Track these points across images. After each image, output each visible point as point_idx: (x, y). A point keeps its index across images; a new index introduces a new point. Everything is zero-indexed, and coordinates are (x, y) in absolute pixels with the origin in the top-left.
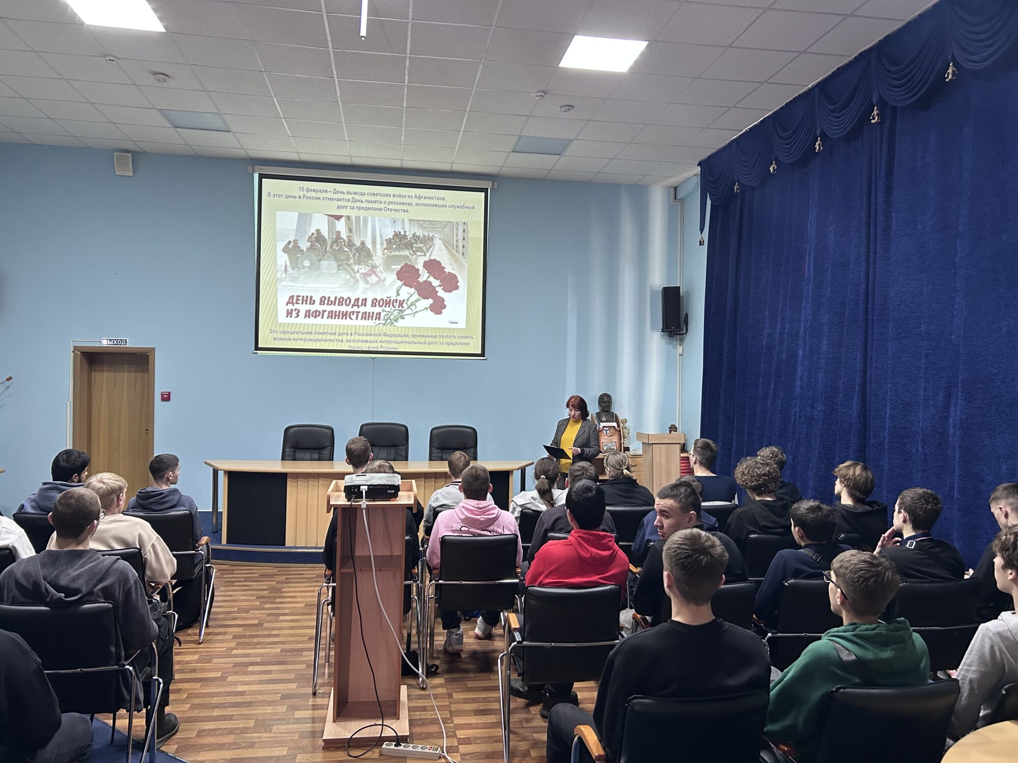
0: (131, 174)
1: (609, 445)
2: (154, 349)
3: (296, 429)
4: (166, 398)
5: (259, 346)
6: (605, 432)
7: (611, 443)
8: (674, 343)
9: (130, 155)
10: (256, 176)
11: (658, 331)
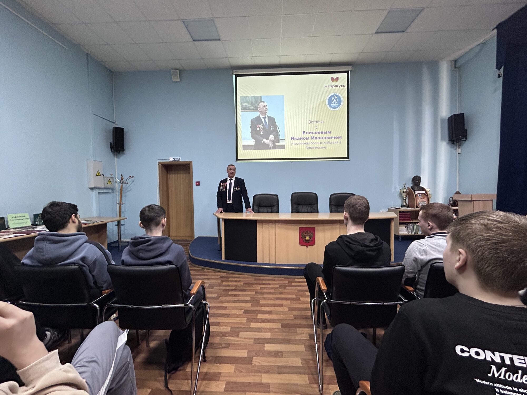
0: (179, 80)
1: (422, 203)
2: (192, 162)
3: (259, 196)
4: (198, 184)
5: (238, 158)
6: (419, 196)
7: (423, 202)
8: (455, 147)
9: (178, 71)
10: (234, 76)
11: (445, 141)
